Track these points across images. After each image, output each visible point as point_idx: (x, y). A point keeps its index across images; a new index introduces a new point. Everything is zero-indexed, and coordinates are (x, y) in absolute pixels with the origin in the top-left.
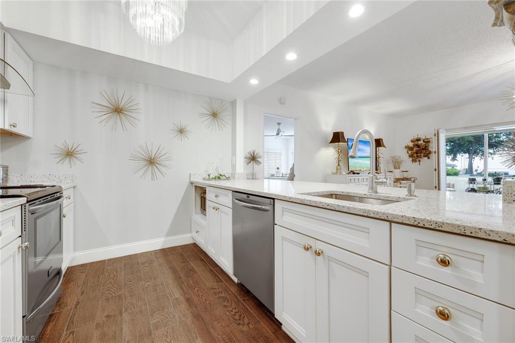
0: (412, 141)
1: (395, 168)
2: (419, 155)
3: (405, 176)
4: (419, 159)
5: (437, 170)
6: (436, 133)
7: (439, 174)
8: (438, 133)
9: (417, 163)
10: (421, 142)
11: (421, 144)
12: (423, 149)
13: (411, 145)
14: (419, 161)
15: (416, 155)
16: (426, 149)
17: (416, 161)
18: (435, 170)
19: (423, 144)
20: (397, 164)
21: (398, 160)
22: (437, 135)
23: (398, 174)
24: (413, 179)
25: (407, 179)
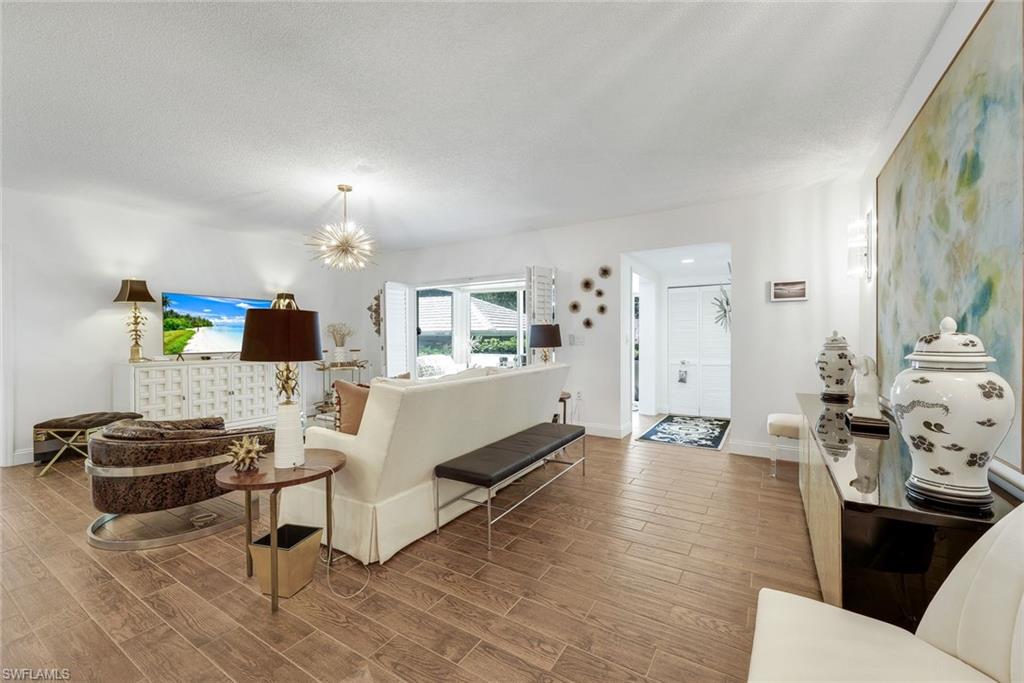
1: (337, 345)
3: (354, 358)
7: (386, 354)
20: (339, 337)
21: (340, 330)
22: (383, 291)
23: (340, 355)
24: (361, 364)
25: (353, 364)
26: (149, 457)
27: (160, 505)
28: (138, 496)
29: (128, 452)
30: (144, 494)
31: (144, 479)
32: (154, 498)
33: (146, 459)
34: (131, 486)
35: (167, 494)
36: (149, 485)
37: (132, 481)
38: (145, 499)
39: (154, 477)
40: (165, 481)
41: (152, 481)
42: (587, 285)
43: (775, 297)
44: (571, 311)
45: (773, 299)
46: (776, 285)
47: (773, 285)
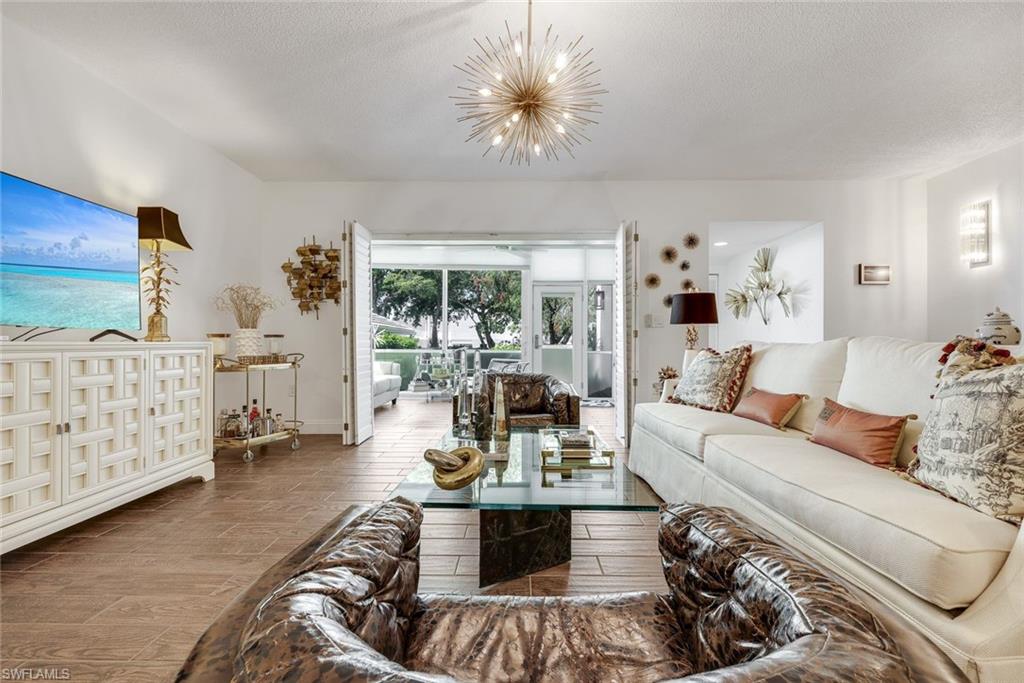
0: (300, 252)
1: (244, 325)
2: (315, 291)
3: (275, 350)
4: (315, 302)
5: (349, 331)
6: (347, 232)
7: (352, 341)
8: (351, 234)
9: (312, 314)
10: (321, 257)
11: (321, 262)
12: (325, 276)
13: (297, 262)
14: (316, 308)
15: (310, 291)
16: (331, 278)
17: (309, 309)
18: (345, 331)
19: (324, 264)
20: (247, 312)
21: (249, 299)
22: (348, 237)
23: (249, 343)
24: (291, 359)
25: (275, 359)
42: (669, 255)
43: (865, 280)
44: (648, 285)
45: (863, 282)
46: (866, 268)
47: (863, 268)
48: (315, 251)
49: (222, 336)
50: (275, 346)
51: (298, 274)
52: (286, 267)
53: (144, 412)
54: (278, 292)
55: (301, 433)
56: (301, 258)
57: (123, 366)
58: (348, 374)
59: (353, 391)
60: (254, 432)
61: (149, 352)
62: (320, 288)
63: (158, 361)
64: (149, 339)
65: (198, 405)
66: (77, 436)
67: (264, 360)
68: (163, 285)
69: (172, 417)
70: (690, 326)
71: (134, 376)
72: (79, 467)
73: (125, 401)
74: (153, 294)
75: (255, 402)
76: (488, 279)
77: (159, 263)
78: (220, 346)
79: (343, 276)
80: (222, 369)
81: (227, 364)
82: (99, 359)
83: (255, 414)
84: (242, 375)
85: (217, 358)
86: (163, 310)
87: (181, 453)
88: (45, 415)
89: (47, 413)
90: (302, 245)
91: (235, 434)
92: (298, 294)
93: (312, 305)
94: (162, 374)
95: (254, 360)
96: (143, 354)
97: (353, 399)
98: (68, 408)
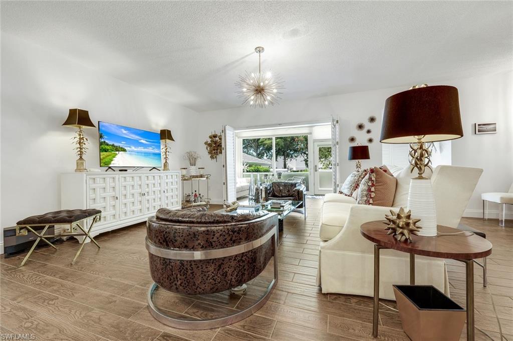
0: (210, 137)
1: (191, 165)
4: (216, 155)
5: (225, 166)
6: (224, 129)
9: (215, 160)
10: (217, 139)
12: (219, 146)
14: (216, 157)
15: (214, 151)
19: (218, 141)
20: (192, 160)
21: (193, 156)
22: (224, 131)
23: (193, 171)
24: (206, 176)
25: (201, 176)
26: (234, 238)
27: (241, 280)
28: (225, 275)
29: (217, 235)
30: (230, 272)
31: (230, 258)
32: (237, 276)
33: (231, 240)
34: (220, 266)
35: (245, 270)
36: (233, 263)
37: (221, 261)
38: (230, 277)
39: (236, 256)
40: (243, 259)
41: (235, 260)
42: (361, 127)
43: (479, 132)
44: (350, 142)
45: (477, 132)
46: (479, 125)
47: (477, 126)
48: (215, 136)
49: (184, 169)
50: (202, 172)
51: (210, 145)
52: (206, 143)
53: (162, 191)
54: (203, 152)
55: (210, 203)
56: (210, 140)
57: (157, 178)
58: (225, 182)
59: (227, 188)
60: (195, 201)
61: (163, 174)
62: (217, 150)
63: (166, 177)
64: (164, 170)
65: (177, 191)
66: (147, 197)
67: (197, 177)
68: (167, 153)
69: (170, 194)
70: (357, 161)
71: (159, 181)
72: (147, 206)
73: (157, 188)
74: (165, 156)
75: (196, 191)
76: (302, 138)
77: (166, 146)
78: (184, 172)
79: (223, 146)
80: (185, 180)
81: (186, 178)
82: (137, 176)
83: (196, 195)
84: (189, 182)
85: (183, 176)
86: (167, 161)
87: (172, 205)
88: (139, 191)
89: (140, 190)
90: (211, 134)
91: (188, 201)
92: (210, 153)
93: (214, 157)
94: (167, 181)
95: (194, 177)
96: (162, 175)
97: (227, 191)
98: (145, 190)
